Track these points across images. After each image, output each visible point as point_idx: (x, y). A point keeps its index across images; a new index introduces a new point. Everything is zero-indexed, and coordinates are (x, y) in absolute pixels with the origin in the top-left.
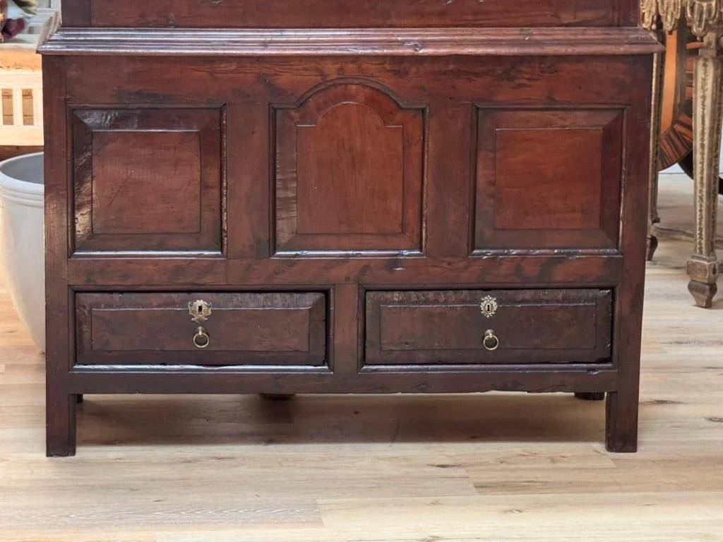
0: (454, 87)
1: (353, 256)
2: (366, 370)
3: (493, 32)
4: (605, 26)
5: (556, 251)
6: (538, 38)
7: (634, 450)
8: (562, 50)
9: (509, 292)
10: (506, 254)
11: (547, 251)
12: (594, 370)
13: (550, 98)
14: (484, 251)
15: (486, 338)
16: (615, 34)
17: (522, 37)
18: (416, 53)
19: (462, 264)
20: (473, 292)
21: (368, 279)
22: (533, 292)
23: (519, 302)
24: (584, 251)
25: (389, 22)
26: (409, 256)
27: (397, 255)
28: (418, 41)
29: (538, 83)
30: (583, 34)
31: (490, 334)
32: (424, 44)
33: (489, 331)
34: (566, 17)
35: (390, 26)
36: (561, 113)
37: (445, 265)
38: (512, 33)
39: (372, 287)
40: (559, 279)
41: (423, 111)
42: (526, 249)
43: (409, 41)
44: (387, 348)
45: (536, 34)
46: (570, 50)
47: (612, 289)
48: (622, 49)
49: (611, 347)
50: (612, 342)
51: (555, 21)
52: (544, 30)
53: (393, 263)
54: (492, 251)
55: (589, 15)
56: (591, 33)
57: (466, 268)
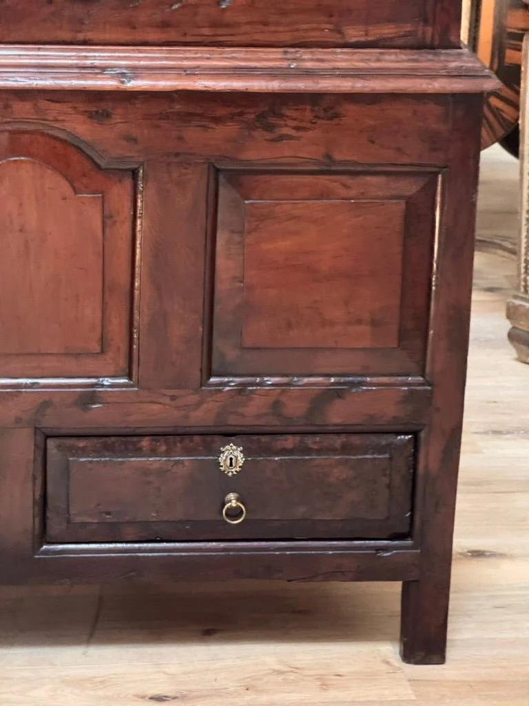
0: (180, 138)
1: (26, 386)
2: (47, 552)
3: (241, 55)
4: (412, 47)
5: (332, 380)
6: (309, 65)
7: (441, 659)
8: (346, 85)
9: (264, 439)
10: (257, 385)
11: (320, 379)
12: (385, 549)
13: (328, 156)
14: (226, 379)
15: (228, 505)
16: (427, 61)
17: (285, 64)
18: (123, 87)
19: (193, 398)
20: (209, 438)
21: (50, 421)
22: (298, 438)
23: (277, 453)
24: (375, 380)
25: (81, 36)
26: (112, 386)
27: (93, 385)
28: (127, 67)
29: (310, 134)
30: (378, 60)
31: (232, 500)
32: (136, 72)
33: (232, 496)
34: (354, 33)
35: (85, 43)
36: (344, 178)
37: (167, 401)
38: (271, 58)
39: (56, 432)
40: (337, 420)
41: (134, 173)
42: (287, 376)
43: (112, 67)
44: (78, 519)
45: (307, 59)
46: (360, 85)
47: (416, 434)
48: (437, 85)
49: (412, 517)
50: (412, 510)
51: (336, 38)
52: (319, 53)
53: (88, 398)
54: (238, 380)
55: (387, 31)
56: (393, 59)
57: (199, 404)
